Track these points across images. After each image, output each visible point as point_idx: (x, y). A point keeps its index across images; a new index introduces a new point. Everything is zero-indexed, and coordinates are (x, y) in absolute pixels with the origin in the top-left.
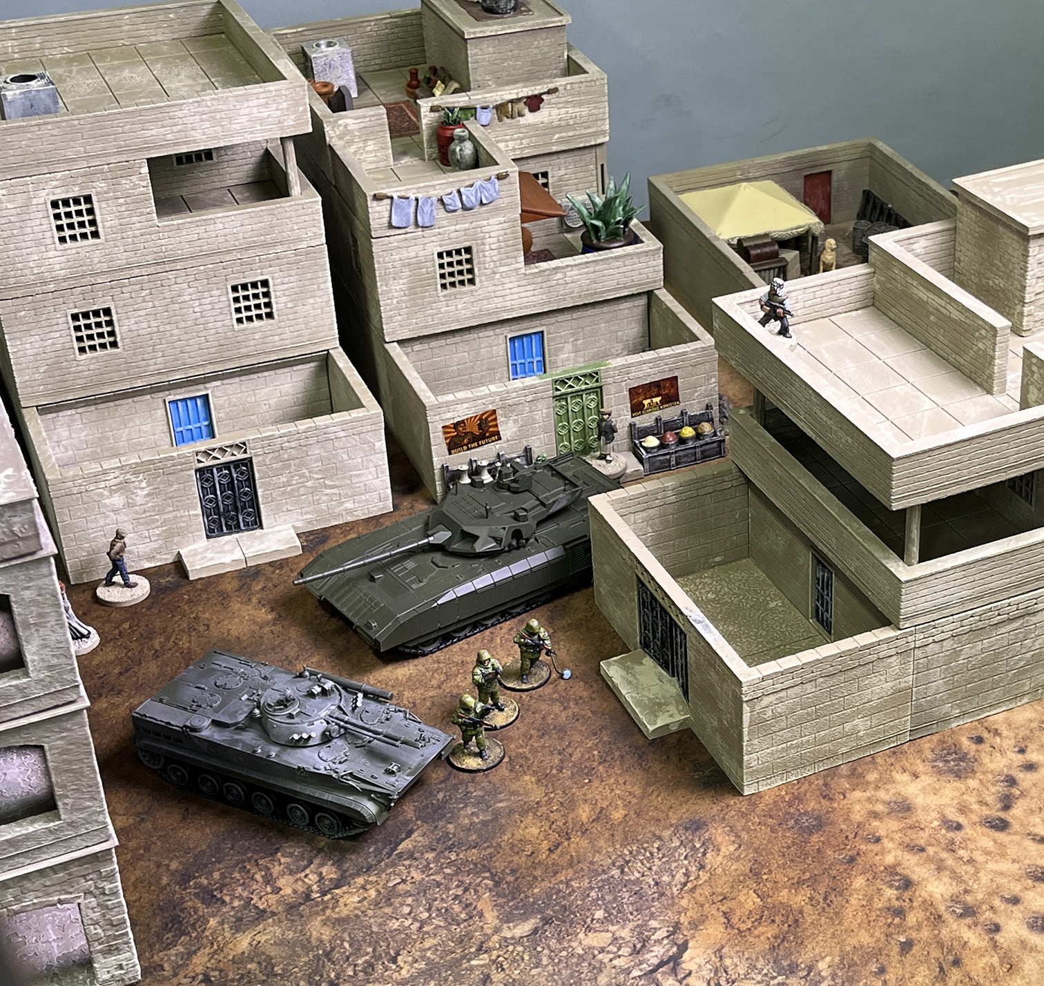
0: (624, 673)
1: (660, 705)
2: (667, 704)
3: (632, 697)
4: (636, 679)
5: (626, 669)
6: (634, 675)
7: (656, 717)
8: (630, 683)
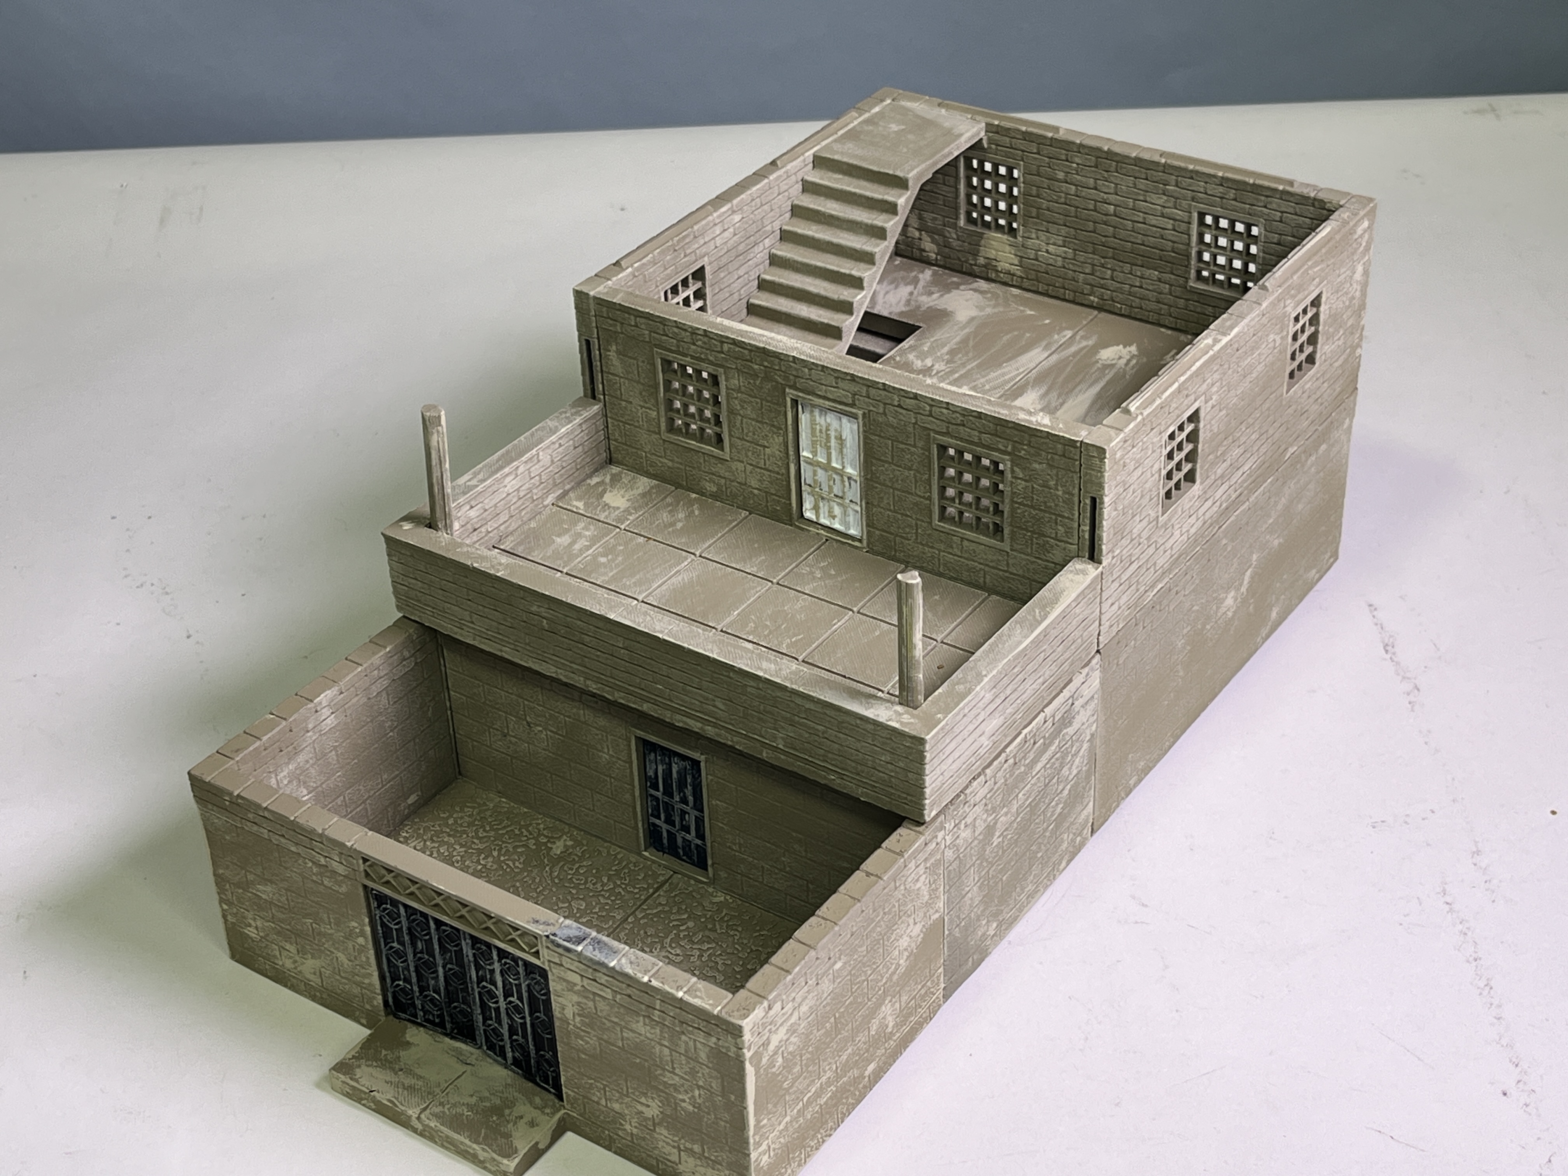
0: (389, 1076)
1: (497, 1111)
2: (510, 1104)
3: (436, 1116)
4: (420, 1077)
5: (387, 1064)
6: (409, 1072)
7: (508, 1136)
8: (411, 1089)
